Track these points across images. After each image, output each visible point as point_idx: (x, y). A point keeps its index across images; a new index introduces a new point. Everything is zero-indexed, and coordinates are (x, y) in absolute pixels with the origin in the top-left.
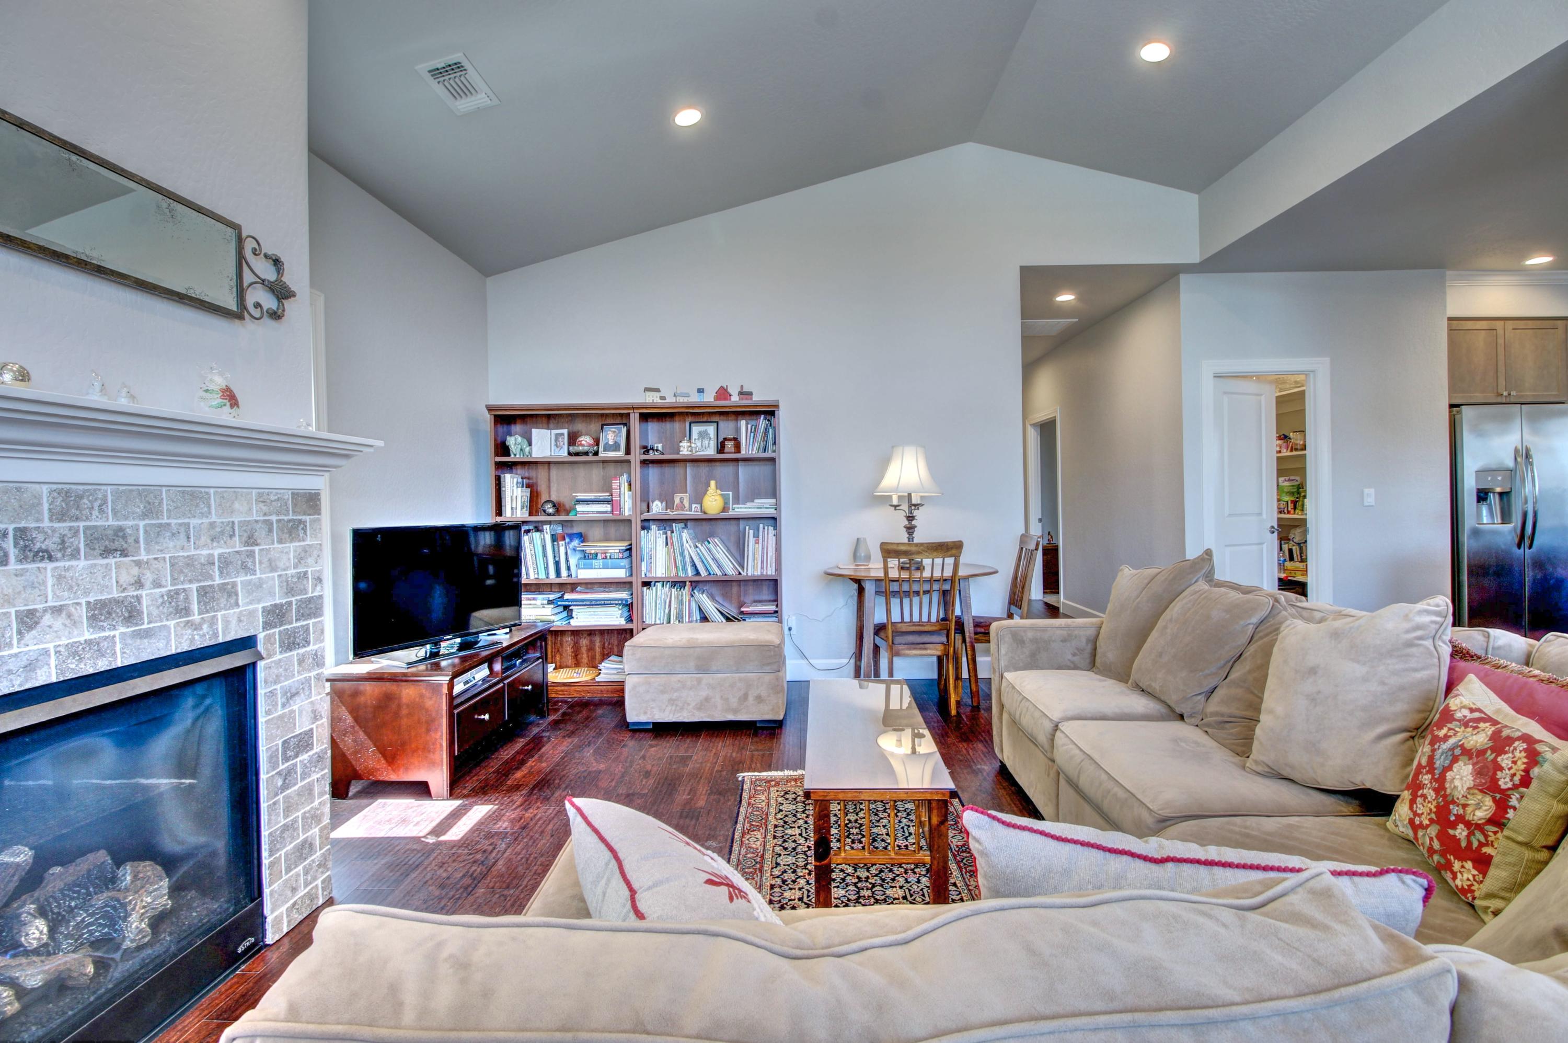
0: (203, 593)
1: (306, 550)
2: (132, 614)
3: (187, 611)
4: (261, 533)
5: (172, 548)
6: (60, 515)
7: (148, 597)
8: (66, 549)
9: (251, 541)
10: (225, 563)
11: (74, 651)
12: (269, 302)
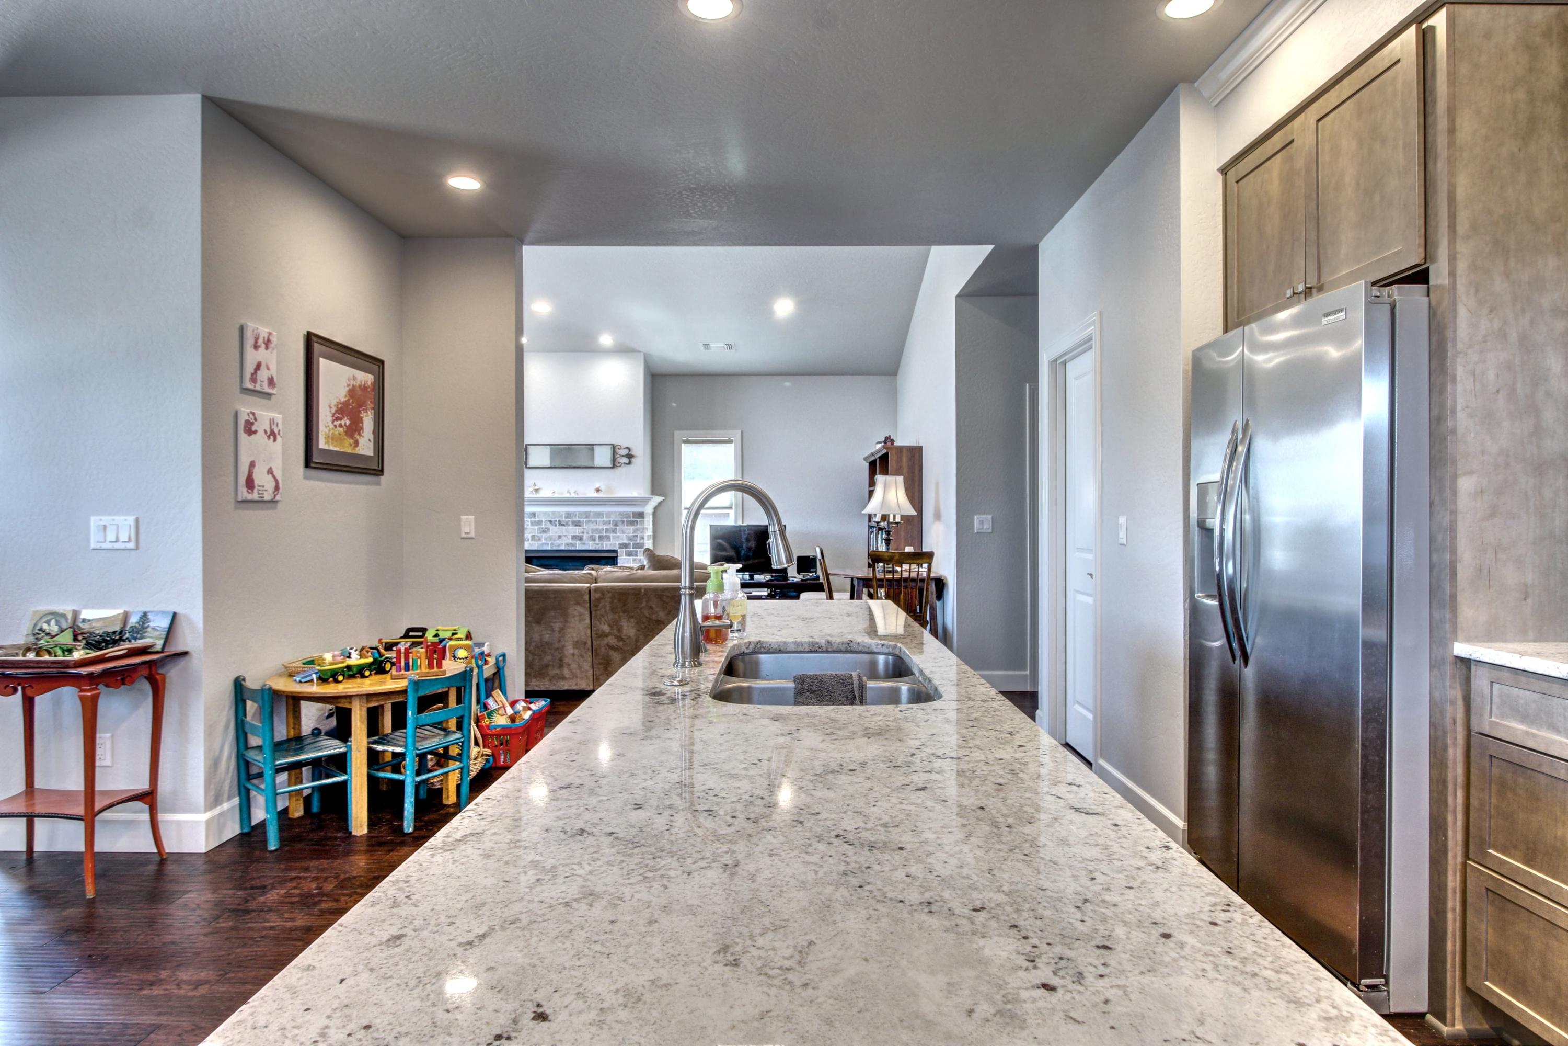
0: (600, 537)
1: (637, 529)
2: (581, 539)
3: (595, 540)
4: (620, 523)
5: (592, 526)
6: (566, 517)
7: (585, 536)
8: (567, 524)
9: (616, 525)
10: (607, 530)
11: (568, 544)
12: (626, 460)
